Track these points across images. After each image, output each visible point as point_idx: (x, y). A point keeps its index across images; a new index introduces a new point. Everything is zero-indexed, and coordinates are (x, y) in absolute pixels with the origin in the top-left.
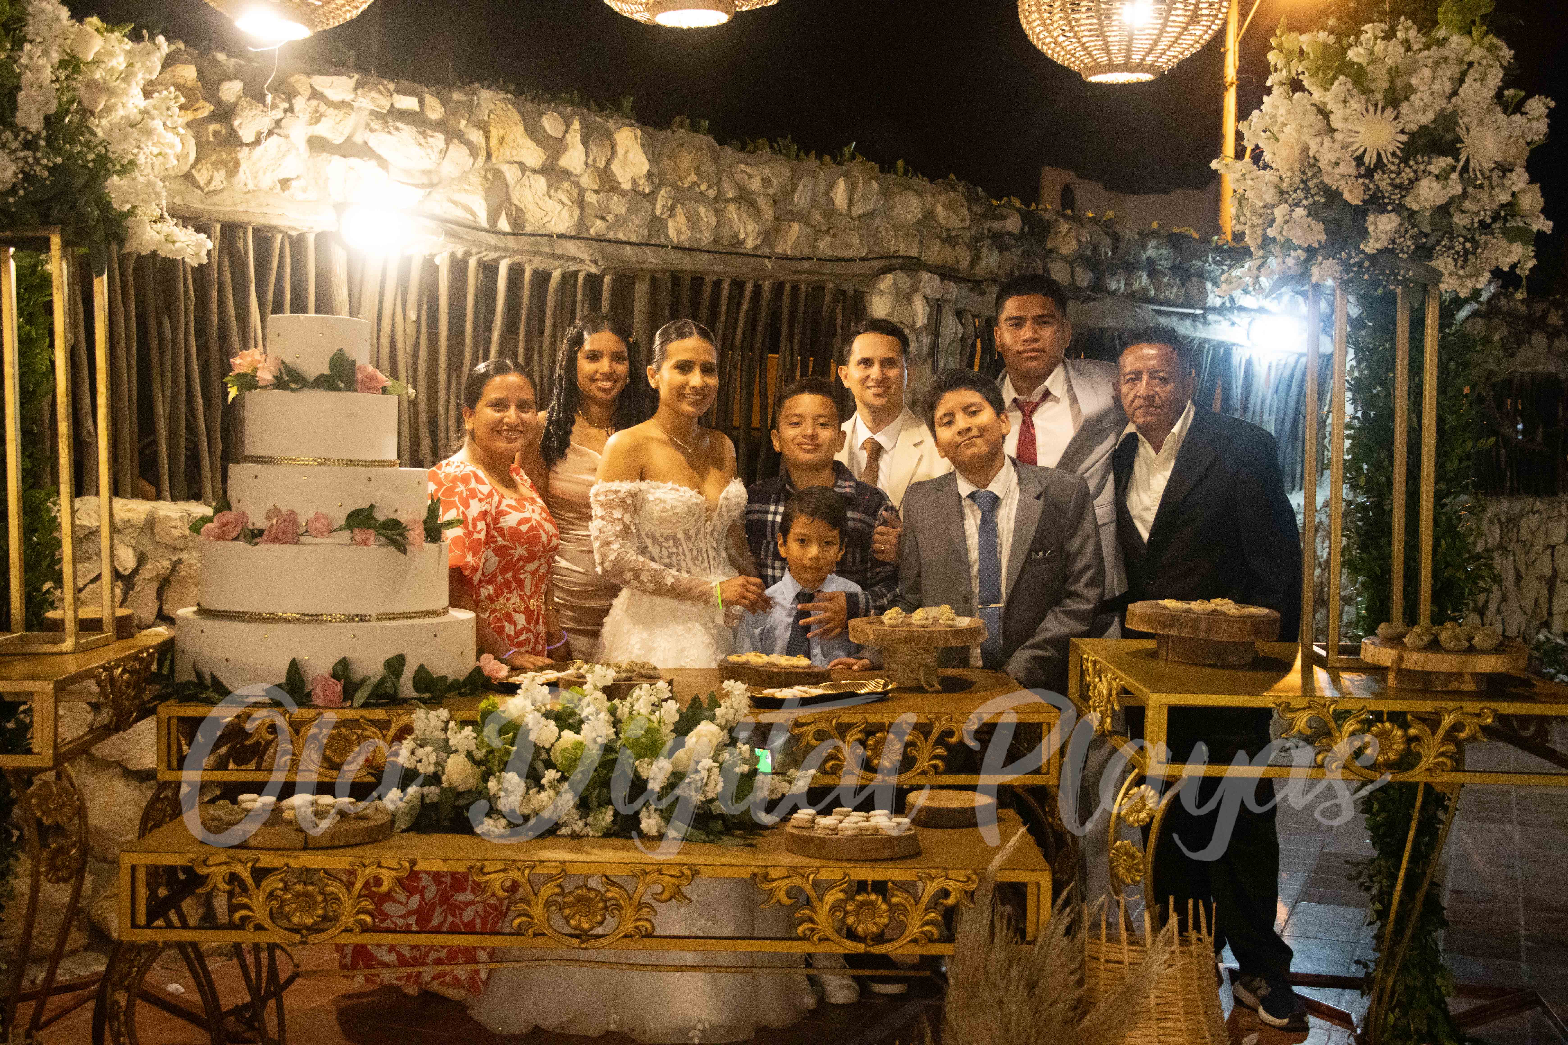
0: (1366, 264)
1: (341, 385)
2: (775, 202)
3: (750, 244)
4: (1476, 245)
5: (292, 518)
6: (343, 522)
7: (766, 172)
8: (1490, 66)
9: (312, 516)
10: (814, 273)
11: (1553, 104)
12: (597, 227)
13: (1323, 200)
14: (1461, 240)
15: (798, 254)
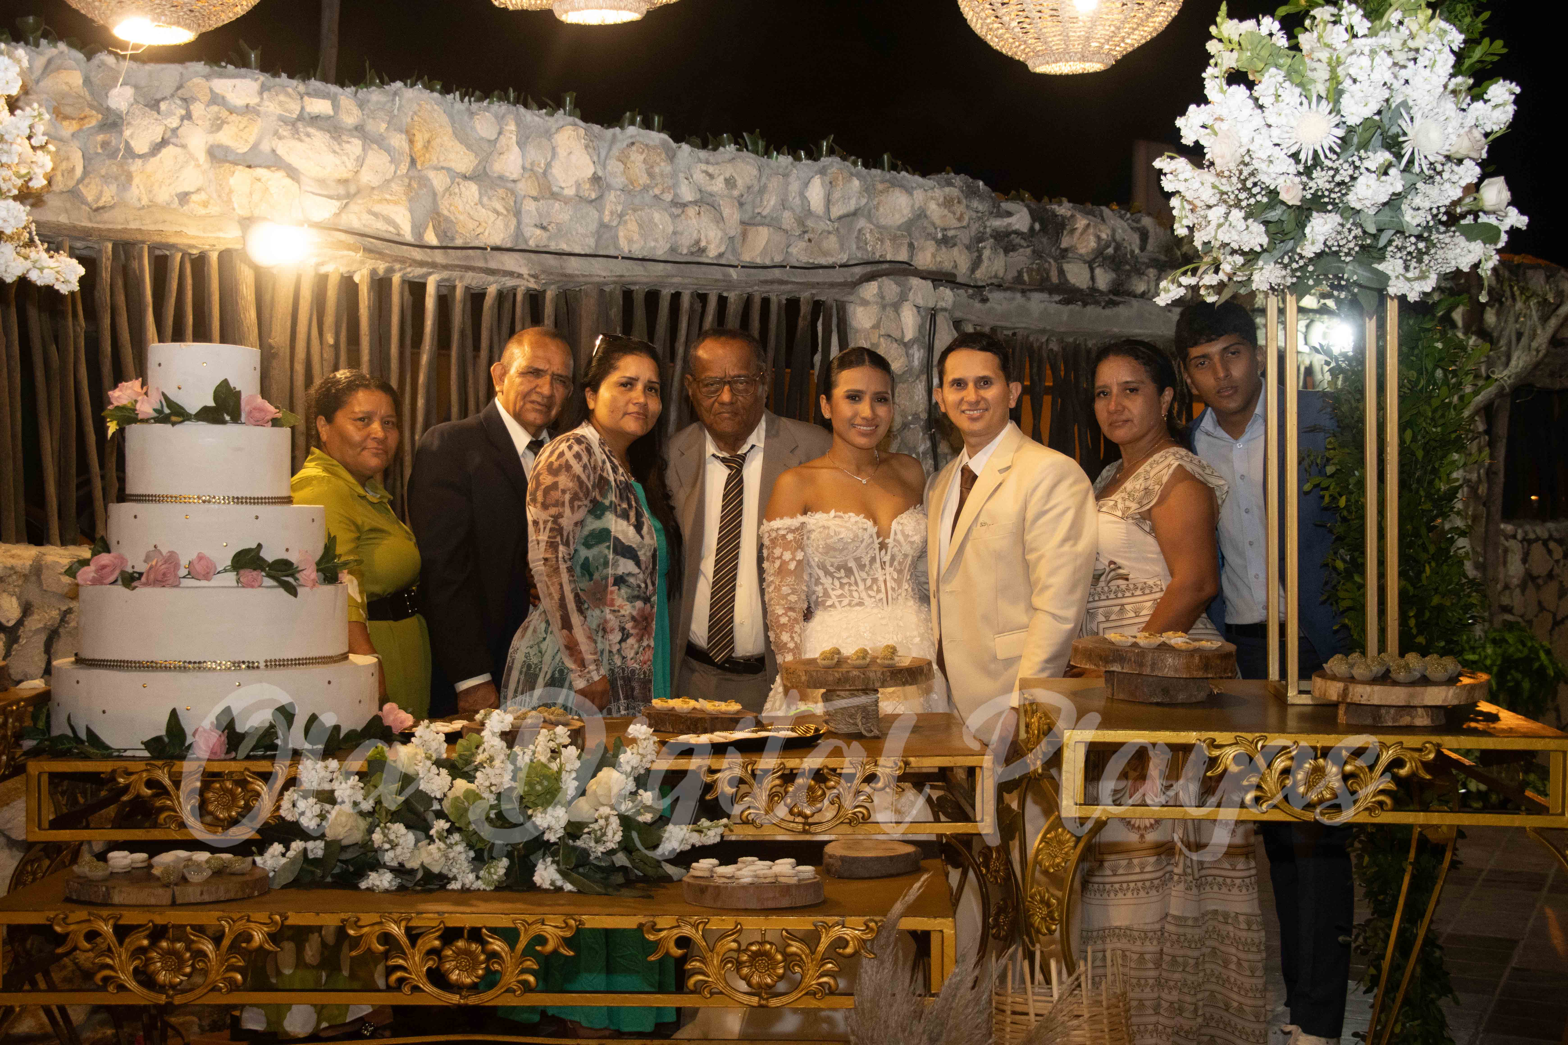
0: (1311, 268)
1: (227, 418)
2: (741, 204)
3: (712, 253)
4: (1430, 244)
5: (172, 560)
6: (229, 563)
7: (728, 170)
8: (1440, 51)
9: (193, 556)
10: (786, 283)
11: (1518, 90)
12: (535, 237)
13: (1265, 200)
14: (1413, 240)
15: (768, 262)
